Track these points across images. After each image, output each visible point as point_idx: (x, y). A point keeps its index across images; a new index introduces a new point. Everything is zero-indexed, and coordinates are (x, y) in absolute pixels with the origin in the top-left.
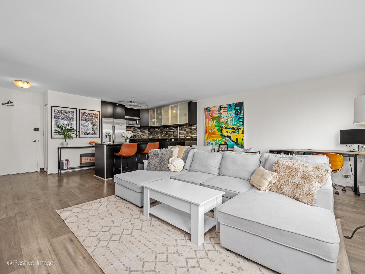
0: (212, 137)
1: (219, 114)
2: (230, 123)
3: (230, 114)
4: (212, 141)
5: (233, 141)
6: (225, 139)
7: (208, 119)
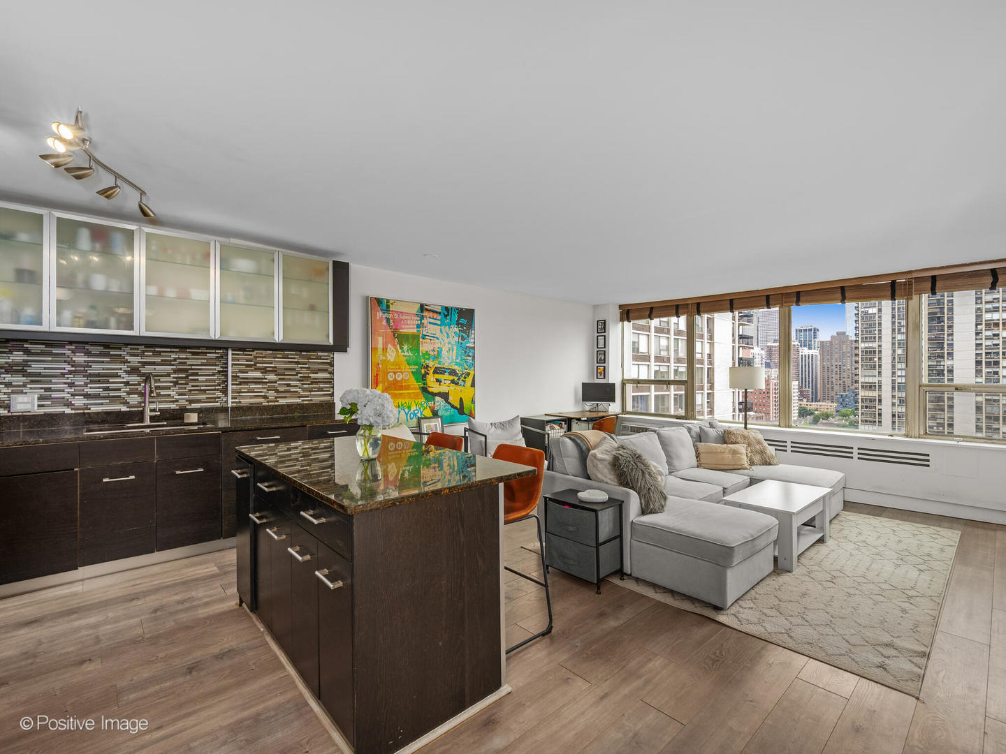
0: (396, 396)
1: (418, 326)
2: (446, 359)
3: (446, 335)
5: (453, 406)
6: (433, 403)
7: (383, 336)
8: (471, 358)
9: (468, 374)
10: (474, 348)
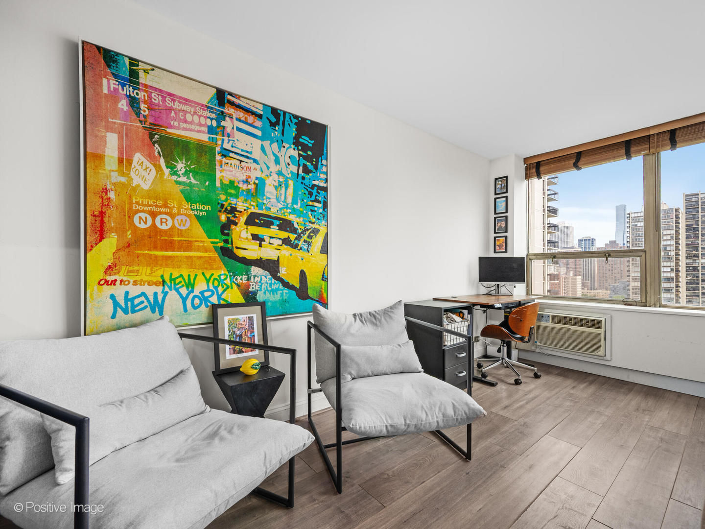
0: (154, 262)
1: (212, 130)
2: (274, 200)
3: (273, 158)
4: (159, 289)
5: (286, 285)
6: (245, 277)
7: (120, 133)
8: (320, 205)
9: (316, 232)
10: (325, 189)
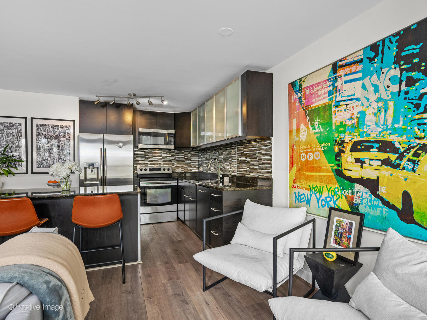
1: (330, 93)
2: (373, 126)
4: (308, 192)
5: (386, 203)
6: (350, 191)
9: (425, 148)
